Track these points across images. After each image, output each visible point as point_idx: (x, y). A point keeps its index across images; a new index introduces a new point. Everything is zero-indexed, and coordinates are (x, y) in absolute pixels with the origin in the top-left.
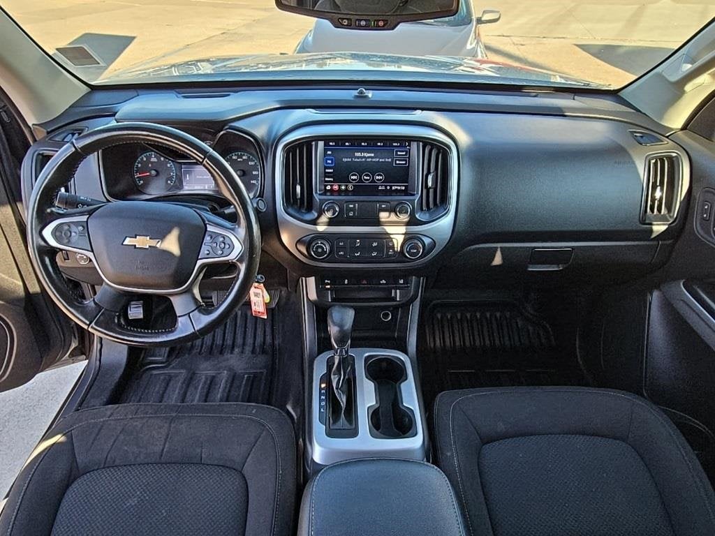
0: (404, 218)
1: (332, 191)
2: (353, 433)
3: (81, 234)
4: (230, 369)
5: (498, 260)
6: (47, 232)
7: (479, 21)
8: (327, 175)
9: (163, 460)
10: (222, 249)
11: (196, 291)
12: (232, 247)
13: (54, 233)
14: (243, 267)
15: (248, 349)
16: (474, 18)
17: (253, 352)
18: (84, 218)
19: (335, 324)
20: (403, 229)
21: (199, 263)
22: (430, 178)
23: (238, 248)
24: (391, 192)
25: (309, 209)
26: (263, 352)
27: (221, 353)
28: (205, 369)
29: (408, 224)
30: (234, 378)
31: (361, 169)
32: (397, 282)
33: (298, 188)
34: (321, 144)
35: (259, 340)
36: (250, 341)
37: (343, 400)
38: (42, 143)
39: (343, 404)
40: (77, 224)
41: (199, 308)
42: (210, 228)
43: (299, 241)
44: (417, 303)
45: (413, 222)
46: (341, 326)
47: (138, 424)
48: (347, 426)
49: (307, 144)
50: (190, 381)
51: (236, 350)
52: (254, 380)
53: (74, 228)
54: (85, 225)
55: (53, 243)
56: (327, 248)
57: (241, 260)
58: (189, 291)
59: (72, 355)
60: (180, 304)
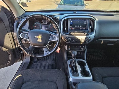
0: (86, 34)
1: (71, 29)
2: (78, 76)
3: (26, 36)
4: (48, 63)
5: (102, 43)
6: (20, 35)
7: (86, 5)
8: (71, 26)
9: (40, 80)
10: (54, 39)
11: (48, 47)
12: (56, 38)
13: (21, 35)
14: (58, 42)
15: (51, 59)
16: (85, 4)
17: (52, 60)
18: (27, 33)
19: (73, 54)
20: (85, 36)
21: (49, 41)
22: (91, 26)
23: (57, 39)
24: (83, 29)
25: (67, 32)
26: (54, 60)
27: (46, 60)
28: (44, 63)
29: (86, 35)
30: (49, 65)
31: (77, 25)
32: (83, 46)
33: (65, 28)
34: (70, 20)
35: (53, 58)
36: (51, 58)
37: (75, 69)
38: (18, 20)
39: (75, 70)
40: (26, 34)
41: (48, 50)
42: (51, 35)
43: (65, 38)
44: (86, 51)
45: (87, 35)
46: (74, 54)
47: (35, 73)
48: (76, 74)
49: (67, 20)
50: (41, 65)
51: (49, 60)
52: (53, 65)
53: (25, 34)
54: (28, 34)
55: (21, 37)
56: (71, 40)
57: (57, 41)
58: (47, 47)
59: (20, 60)
60: (44, 50)
